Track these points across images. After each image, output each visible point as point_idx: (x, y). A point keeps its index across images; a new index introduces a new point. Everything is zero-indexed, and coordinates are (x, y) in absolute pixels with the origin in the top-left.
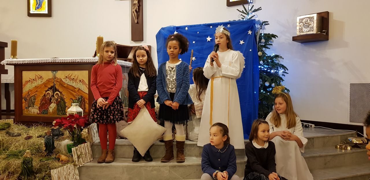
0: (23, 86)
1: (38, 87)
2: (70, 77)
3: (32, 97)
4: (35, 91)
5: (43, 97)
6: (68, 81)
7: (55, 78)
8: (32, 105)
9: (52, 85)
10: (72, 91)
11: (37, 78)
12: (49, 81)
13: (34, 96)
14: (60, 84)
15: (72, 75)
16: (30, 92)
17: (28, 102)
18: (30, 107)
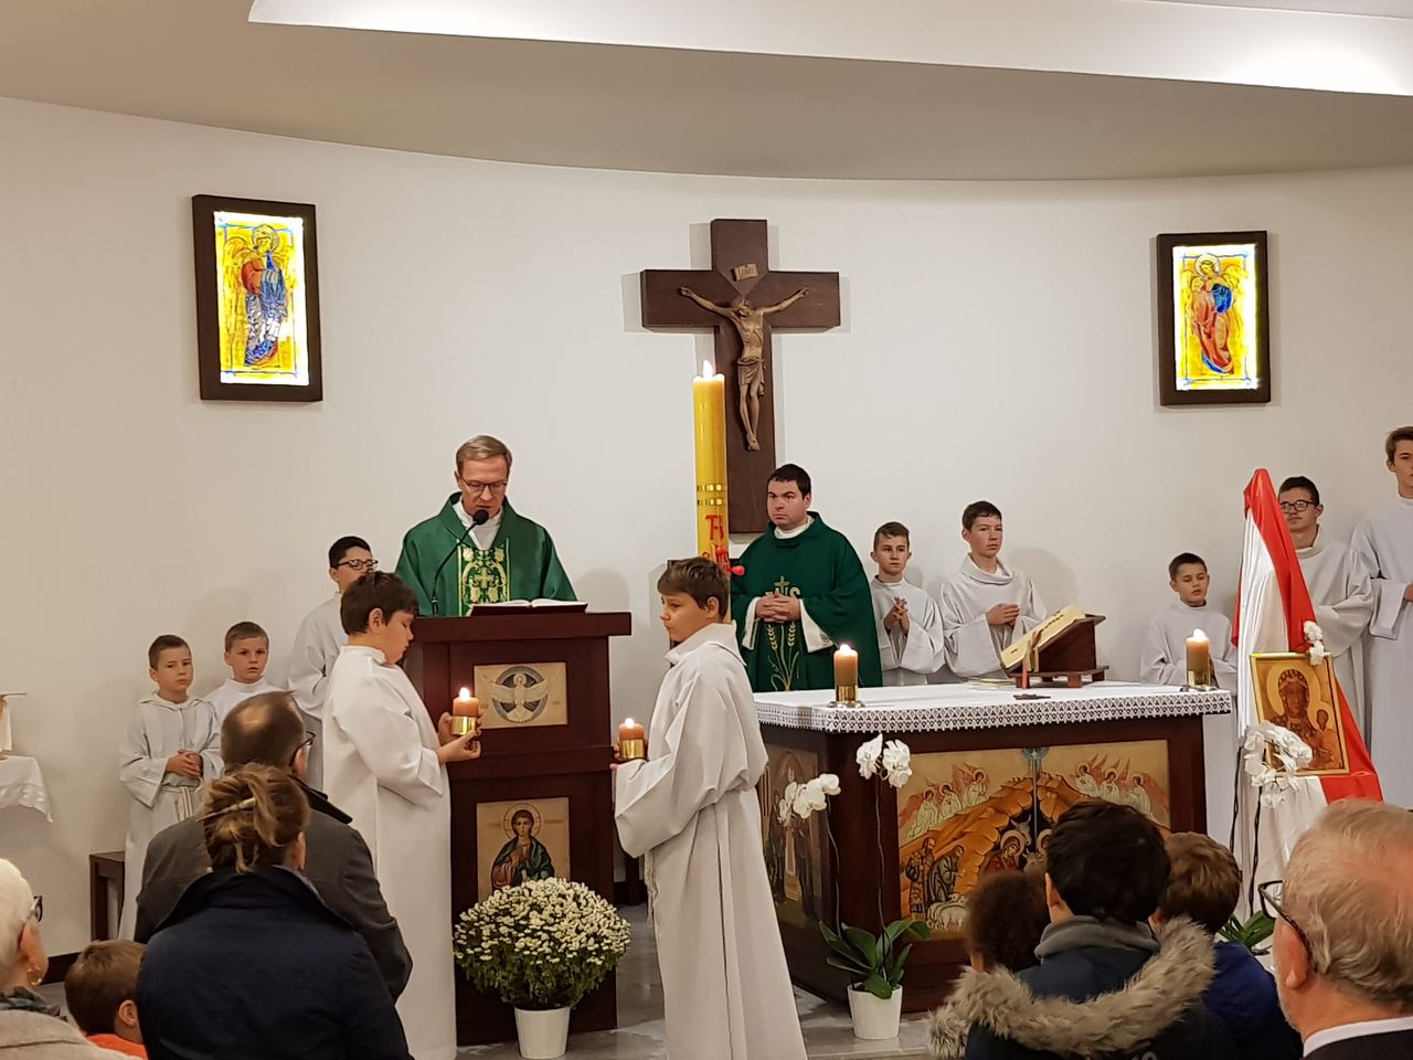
0: (899, 818)
1: (967, 816)
2: (1098, 767)
3: (940, 859)
4: (954, 835)
5: (988, 859)
6: (1088, 785)
7: (1038, 777)
8: (942, 893)
9: (1027, 803)
11: (963, 782)
12: (1011, 789)
13: (952, 854)
14: (1056, 799)
15: (1104, 760)
16: (932, 842)
17: (923, 883)
18: (932, 903)
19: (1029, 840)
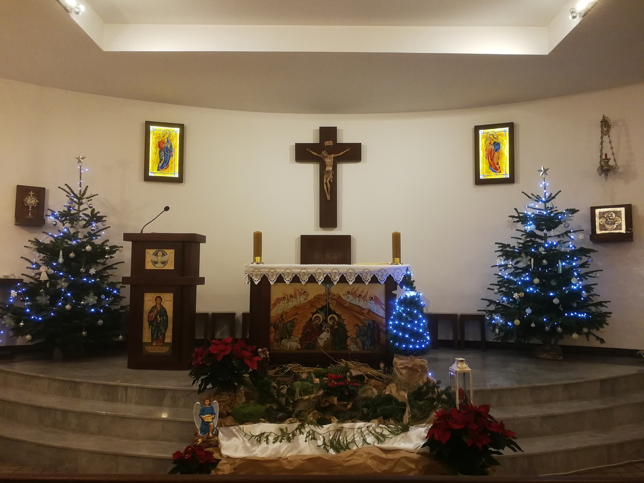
0: (272, 307)
1: (299, 307)
2: (355, 292)
3: (287, 323)
4: (294, 313)
5: (307, 324)
6: (350, 299)
7: (329, 294)
8: (287, 335)
9: (324, 304)
10: (358, 313)
11: (298, 294)
12: (318, 298)
13: (292, 321)
14: (337, 302)
15: (357, 290)
16: (284, 316)
17: (280, 331)
18: (283, 339)
19: (325, 319)
